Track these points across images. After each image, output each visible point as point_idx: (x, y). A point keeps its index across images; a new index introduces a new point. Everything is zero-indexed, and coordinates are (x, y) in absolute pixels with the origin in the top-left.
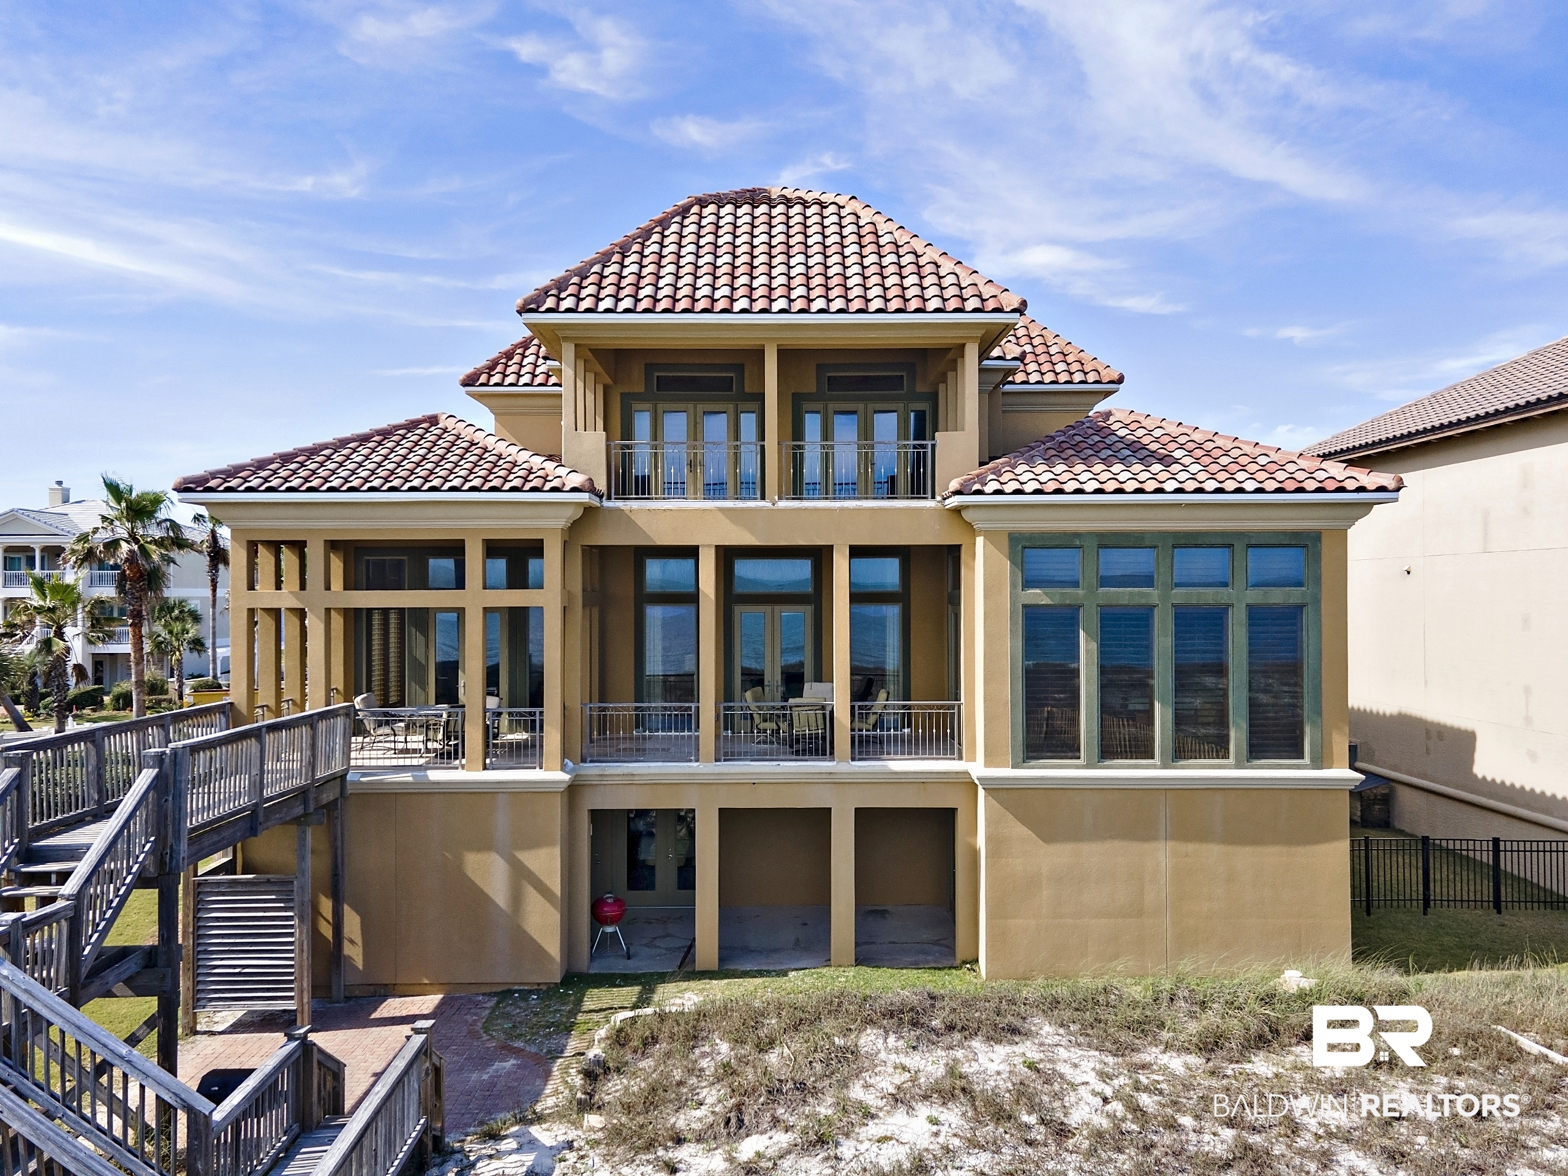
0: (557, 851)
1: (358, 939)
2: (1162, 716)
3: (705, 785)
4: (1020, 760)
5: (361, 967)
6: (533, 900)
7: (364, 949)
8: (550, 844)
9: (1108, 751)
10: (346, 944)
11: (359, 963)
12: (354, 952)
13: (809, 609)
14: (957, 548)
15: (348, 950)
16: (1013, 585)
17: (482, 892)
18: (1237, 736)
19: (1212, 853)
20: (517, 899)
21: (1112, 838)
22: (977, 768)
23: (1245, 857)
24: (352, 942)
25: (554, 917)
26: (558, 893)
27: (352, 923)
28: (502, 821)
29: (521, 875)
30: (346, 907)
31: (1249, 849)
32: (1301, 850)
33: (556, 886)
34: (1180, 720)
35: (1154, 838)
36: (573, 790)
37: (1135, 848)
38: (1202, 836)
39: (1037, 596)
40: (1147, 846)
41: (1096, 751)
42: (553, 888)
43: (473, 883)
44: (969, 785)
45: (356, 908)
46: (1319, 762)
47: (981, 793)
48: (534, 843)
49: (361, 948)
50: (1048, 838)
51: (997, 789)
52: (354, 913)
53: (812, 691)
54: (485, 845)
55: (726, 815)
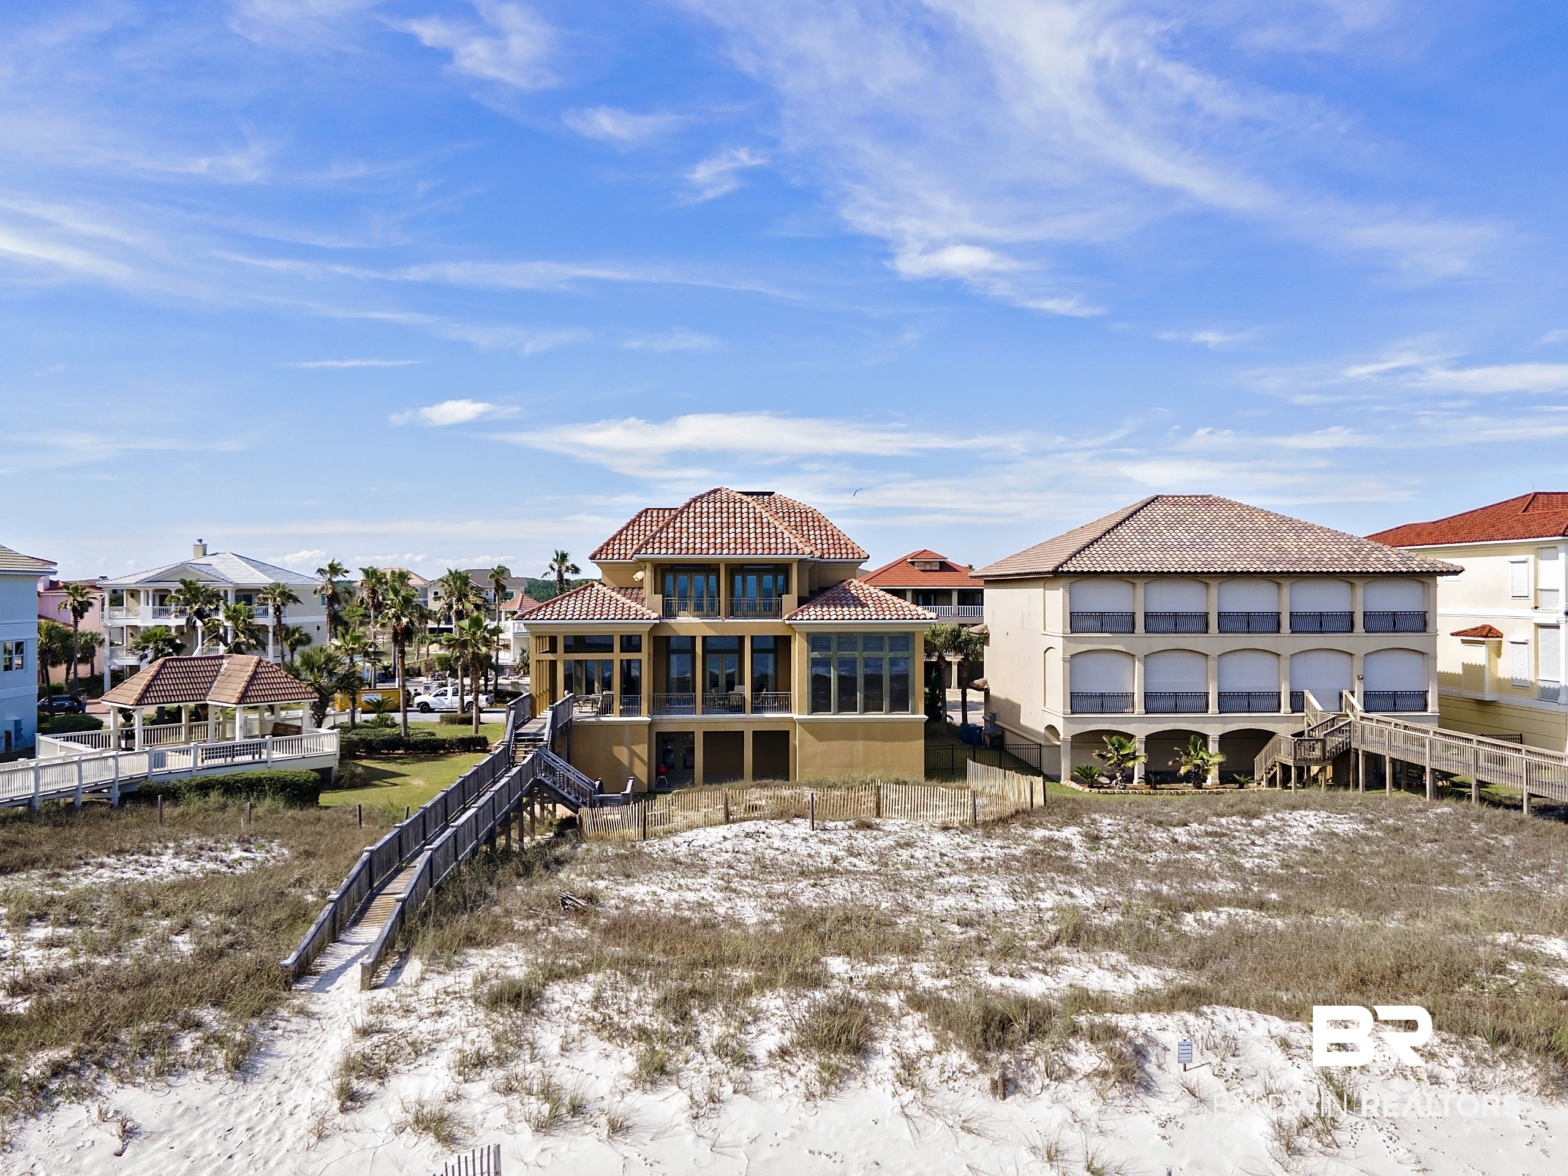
0: (645, 746)
2: (859, 696)
3: (698, 722)
4: (811, 712)
6: (638, 763)
8: (643, 743)
9: (841, 709)
13: (737, 656)
14: (790, 637)
16: (808, 651)
17: (620, 760)
18: (886, 704)
19: (877, 744)
20: (632, 762)
21: (842, 739)
22: (795, 716)
23: (888, 746)
25: (645, 768)
26: (646, 761)
28: (627, 735)
29: (633, 754)
31: (890, 743)
32: (909, 743)
33: (646, 759)
34: (866, 697)
35: (857, 739)
36: (651, 725)
37: (850, 743)
38: (874, 739)
39: (816, 654)
40: (854, 742)
41: (837, 708)
42: (643, 759)
43: (616, 755)
44: (793, 721)
46: (913, 713)
47: (797, 725)
48: (638, 743)
50: (820, 740)
51: (802, 723)
53: (737, 689)
54: (620, 743)
55: (706, 734)
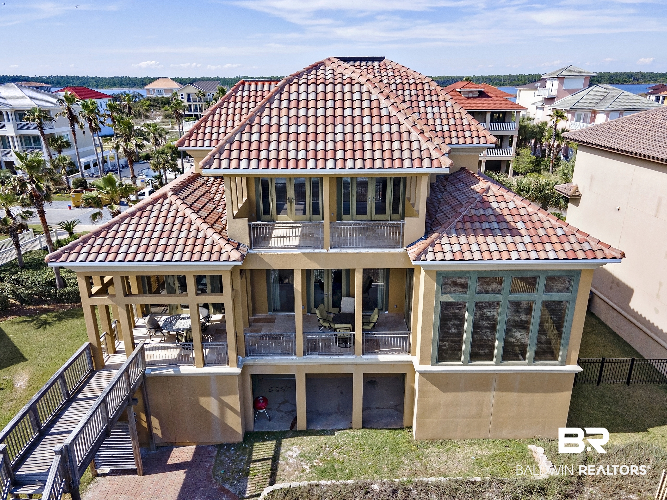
0: (238, 396)
1: (158, 427)
2: (497, 345)
3: (299, 365)
4: (435, 362)
5: (161, 437)
6: (230, 414)
7: (161, 431)
8: (235, 394)
9: (473, 359)
10: (154, 429)
11: (160, 435)
12: (158, 432)
14: (412, 271)
15: (155, 431)
16: (437, 293)
17: (208, 411)
18: (530, 353)
19: (514, 395)
20: (223, 413)
21: (472, 390)
23: (526, 397)
24: (156, 428)
25: (238, 420)
26: (240, 411)
27: (155, 422)
28: (213, 386)
29: (223, 405)
30: (152, 417)
31: (529, 394)
32: (551, 394)
33: (238, 408)
35: (489, 390)
36: (242, 373)
37: (481, 394)
38: (510, 390)
39: (448, 298)
40: (486, 393)
41: (468, 358)
42: (236, 409)
43: (204, 408)
44: (412, 368)
45: (156, 417)
46: (564, 363)
47: (417, 375)
48: (228, 394)
49: (160, 431)
50: (444, 391)
51: (424, 373)
52: (155, 418)
54: (207, 394)
55: (308, 377)
